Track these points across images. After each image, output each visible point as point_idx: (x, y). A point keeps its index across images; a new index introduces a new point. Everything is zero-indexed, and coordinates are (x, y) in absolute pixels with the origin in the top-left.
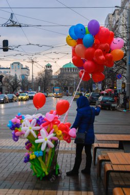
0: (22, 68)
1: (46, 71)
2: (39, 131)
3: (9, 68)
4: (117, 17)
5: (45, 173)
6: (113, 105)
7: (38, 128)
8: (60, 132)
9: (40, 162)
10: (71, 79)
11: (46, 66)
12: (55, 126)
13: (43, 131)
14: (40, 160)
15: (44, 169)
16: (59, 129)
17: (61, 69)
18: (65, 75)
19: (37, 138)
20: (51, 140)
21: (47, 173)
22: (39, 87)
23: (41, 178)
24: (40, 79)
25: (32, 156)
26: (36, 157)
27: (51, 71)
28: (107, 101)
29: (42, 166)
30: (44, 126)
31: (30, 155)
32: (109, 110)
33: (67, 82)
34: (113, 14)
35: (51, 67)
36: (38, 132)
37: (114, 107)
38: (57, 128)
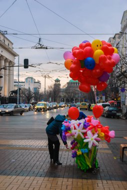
0: (35, 82)
1: (55, 85)
2: (86, 132)
3: (24, 82)
4: (117, 40)
5: (89, 166)
6: (118, 114)
7: (85, 131)
8: (103, 134)
9: (84, 157)
10: (77, 92)
11: (55, 81)
12: (99, 129)
13: (89, 133)
14: (85, 155)
15: (88, 164)
16: (102, 132)
17: (68, 83)
18: (71, 89)
19: (85, 139)
20: (96, 140)
21: (90, 167)
22: (50, 98)
23: (85, 171)
24: (51, 91)
25: (79, 153)
26: (83, 154)
27: (60, 85)
28: (113, 110)
29: (86, 161)
30: (90, 129)
31: (77, 152)
32: (114, 118)
33: (73, 94)
34: (114, 38)
35: (59, 81)
36: (85, 134)
37: (119, 116)
38: (100, 131)
